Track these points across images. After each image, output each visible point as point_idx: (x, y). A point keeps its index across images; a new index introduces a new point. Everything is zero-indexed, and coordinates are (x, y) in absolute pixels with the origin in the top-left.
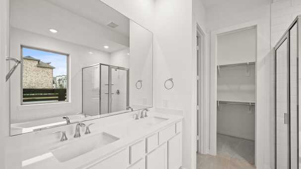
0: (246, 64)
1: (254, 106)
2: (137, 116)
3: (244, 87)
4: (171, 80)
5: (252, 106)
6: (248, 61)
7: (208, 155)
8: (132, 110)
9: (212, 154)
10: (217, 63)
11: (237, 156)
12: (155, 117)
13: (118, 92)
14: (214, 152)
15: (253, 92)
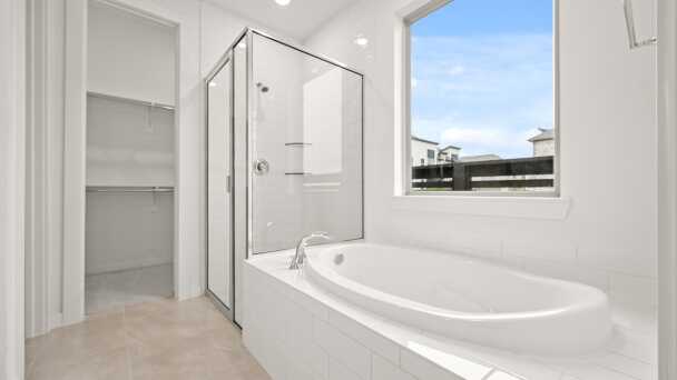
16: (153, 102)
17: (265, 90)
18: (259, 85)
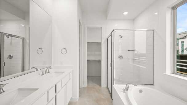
0: (97, 42)
1: (101, 61)
2: (43, 73)
3: (97, 53)
4: (65, 49)
5: (100, 61)
6: (98, 41)
7: (83, 87)
8: (37, 70)
9: (85, 87)
10: (87, 41)
11: (95, 84)
12: (55, 72)
13: (10, 57)
14: (86, 85)
15: (100, 55)
16: (98, 42)
17: (121, 37)
18: (120, 36)
